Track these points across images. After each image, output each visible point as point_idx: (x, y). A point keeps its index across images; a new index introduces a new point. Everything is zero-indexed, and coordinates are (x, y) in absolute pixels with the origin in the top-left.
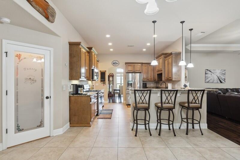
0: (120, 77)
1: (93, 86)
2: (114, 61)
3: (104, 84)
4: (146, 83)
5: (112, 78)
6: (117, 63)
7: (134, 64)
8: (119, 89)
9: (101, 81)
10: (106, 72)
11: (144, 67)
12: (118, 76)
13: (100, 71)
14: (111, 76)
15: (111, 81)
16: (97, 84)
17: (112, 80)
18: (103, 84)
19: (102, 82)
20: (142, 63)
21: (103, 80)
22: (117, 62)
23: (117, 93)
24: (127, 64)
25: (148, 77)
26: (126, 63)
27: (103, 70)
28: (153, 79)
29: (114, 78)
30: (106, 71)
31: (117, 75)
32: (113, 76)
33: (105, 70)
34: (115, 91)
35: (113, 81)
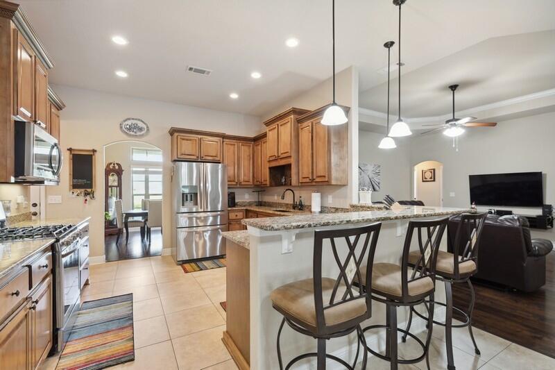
0: (144, 175)
1: (35, 205)
2: (129, 119)
3: (88, 197)
4: (234, 193)
5: (116, 177)
6: (141, 129)
7: (200, 136)
8: (140, 211)
9: (75, 186)
10: (97, 155)
11: (229, 146)
12: (136, 172)
13: (70, 150)
14: (114, 170)
15: (111, 187)
16: (55, 199)
17: (116, 184)
18: (82, 198)
19: (78, 191)
20: (224, 137)
21: (81, 181)
22: (140, 124)
23: (137, 224)
24: (176, 134)
25: (238, 176)
26: (173, 132)
27: (82, 145)
28: (251, 180)
29: (123, 177)
30: (94, 151)
31: (134, 169)
32: (119, 172)
33: (91, 149)
34: (130, 219)
35: (120, 185)
